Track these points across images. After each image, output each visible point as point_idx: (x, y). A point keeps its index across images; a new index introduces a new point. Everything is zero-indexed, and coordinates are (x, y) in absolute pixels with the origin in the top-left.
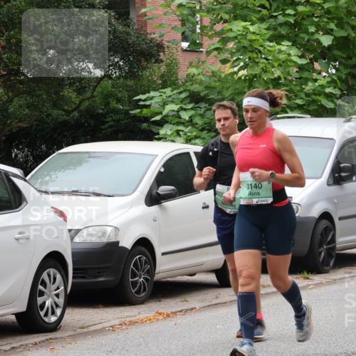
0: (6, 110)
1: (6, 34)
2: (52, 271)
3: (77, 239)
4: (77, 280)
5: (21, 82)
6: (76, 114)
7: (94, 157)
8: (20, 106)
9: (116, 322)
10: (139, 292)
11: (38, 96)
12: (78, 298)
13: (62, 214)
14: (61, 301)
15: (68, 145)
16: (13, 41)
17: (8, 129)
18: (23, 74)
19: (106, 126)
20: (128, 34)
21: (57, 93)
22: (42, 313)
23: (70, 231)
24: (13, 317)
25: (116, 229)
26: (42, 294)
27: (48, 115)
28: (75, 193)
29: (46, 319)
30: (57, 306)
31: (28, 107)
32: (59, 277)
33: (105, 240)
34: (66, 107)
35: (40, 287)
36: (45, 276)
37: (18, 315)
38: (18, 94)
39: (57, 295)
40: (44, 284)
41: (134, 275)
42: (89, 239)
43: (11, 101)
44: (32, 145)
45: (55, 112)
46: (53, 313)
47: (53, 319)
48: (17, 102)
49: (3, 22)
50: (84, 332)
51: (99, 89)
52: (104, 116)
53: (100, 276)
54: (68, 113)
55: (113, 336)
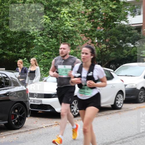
0: (109, 55)
1: (110, 37)
2: (120, 95)
3: (126, 87)
4: (126, 97)
5: (113, 49)
6: (126, 56)
7: (130, 67)
8: (113, 55)
9: (136, 107)
10: (141, 100)
11: (117, 52)
12: (126, 101)
13: (122, 81)
14: (122, 102)
15: (124, 64)
16: (112, 38)
17: (110, 60)
18: (114, 46)
19: (134, 59)
20: (140, 36)
21: (122, 51)
22: (117, 105)
23: (125, 85)
24: (110, 106)
25: (136, 85)
26: (117, 100)
27: (120, 57)
28: (126, 76)
29: (118, 106)
30: (121, 103)
31: (115, 55)
32: (122, 96)
33: (133, 87)
34: (124, 55)
35: (117, 99)
36: (118, 96)
37: (112, 105)
38: (112, 51)
39: (121, 101)
40: (118, 98)
41: (140, 96)
42: (129, 87)
43: (110, 53)
44: (115, 64)
45: (121, 56)
46: (120, 105)
47: (120, 106)
48: (112, 53)
49: (109, 34)
50: (127, 110)
51: (132, 50)
52: (133, 56)
53: (132, 96)
54: (125, 56)
55: (135, 111)
